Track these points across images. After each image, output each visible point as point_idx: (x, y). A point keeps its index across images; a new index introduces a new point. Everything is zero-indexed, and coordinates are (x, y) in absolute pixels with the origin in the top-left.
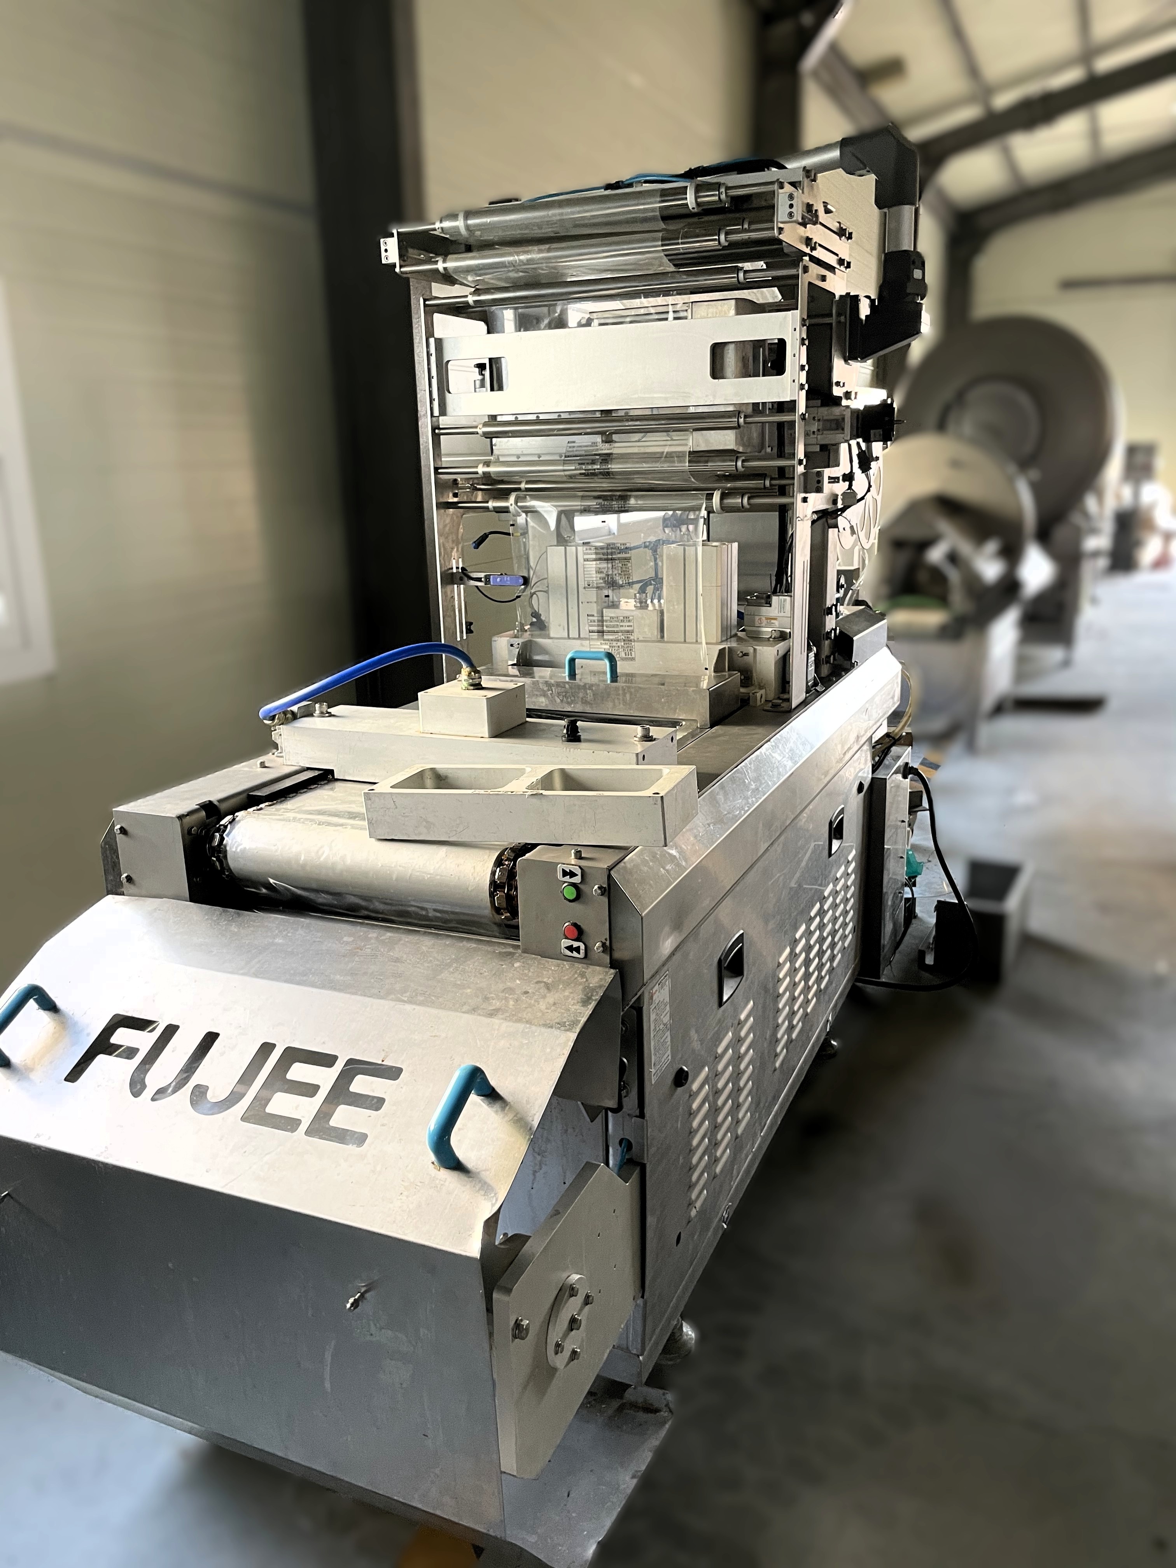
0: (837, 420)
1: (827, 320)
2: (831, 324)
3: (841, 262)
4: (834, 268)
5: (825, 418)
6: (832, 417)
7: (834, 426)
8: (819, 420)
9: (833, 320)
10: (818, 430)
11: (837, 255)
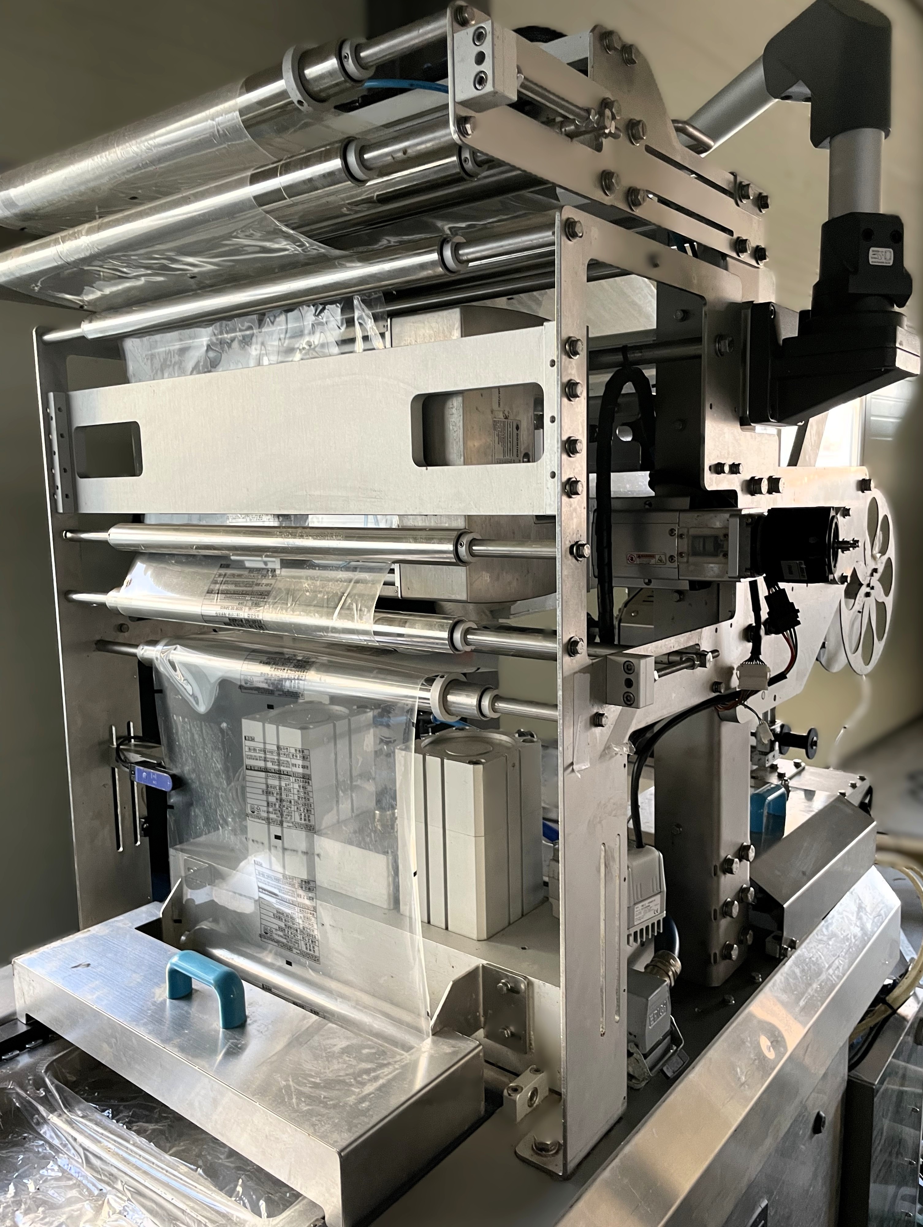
0: (716, 538)
1: (690, 350)
2: (699, 357)
3: (740, 245)
4: (724, 256)
5: (693, 532)
6: (706, 532)
7: (710, 547)
8: (681, 536)
9: (706, 348)
10: (680, 554)
11: (731, 233)
